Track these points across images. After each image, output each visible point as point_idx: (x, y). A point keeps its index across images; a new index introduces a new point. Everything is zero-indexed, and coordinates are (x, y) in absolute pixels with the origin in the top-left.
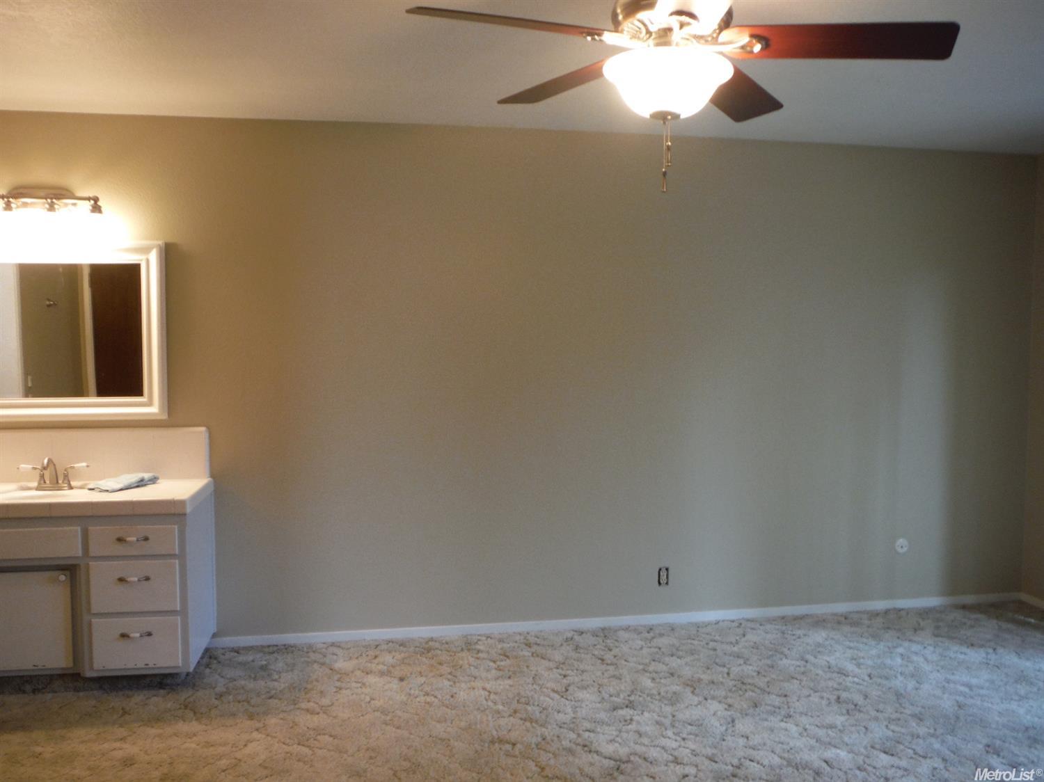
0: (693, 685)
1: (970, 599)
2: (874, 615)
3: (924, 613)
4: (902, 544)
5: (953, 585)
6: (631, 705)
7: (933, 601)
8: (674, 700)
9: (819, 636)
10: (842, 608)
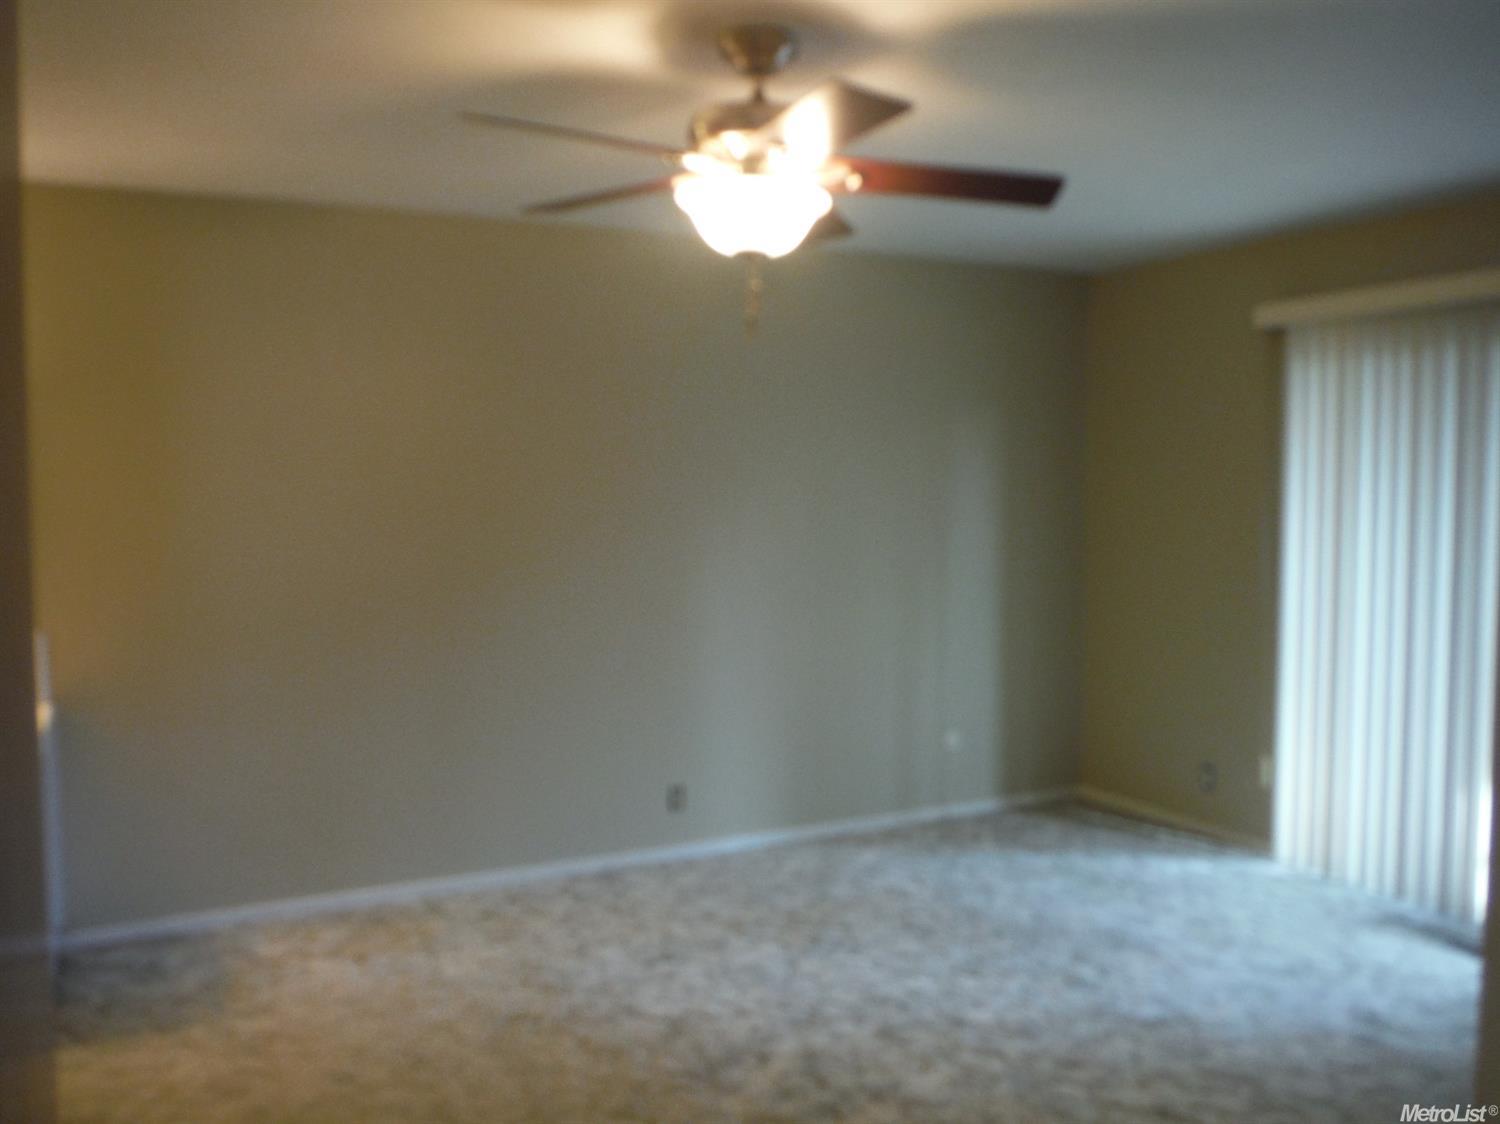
0: (737, 927)
1: (1028, 798)
2: (925, 827)
3: (981, 820)
4: (953, 739)
5: (1009, 784)
6: (667, 957)
7: (986, 804)
8: (719, 945)
9: (868, 856)
10: (888, 820)
